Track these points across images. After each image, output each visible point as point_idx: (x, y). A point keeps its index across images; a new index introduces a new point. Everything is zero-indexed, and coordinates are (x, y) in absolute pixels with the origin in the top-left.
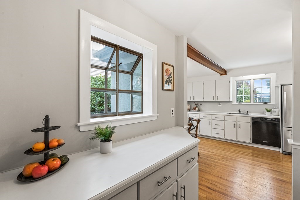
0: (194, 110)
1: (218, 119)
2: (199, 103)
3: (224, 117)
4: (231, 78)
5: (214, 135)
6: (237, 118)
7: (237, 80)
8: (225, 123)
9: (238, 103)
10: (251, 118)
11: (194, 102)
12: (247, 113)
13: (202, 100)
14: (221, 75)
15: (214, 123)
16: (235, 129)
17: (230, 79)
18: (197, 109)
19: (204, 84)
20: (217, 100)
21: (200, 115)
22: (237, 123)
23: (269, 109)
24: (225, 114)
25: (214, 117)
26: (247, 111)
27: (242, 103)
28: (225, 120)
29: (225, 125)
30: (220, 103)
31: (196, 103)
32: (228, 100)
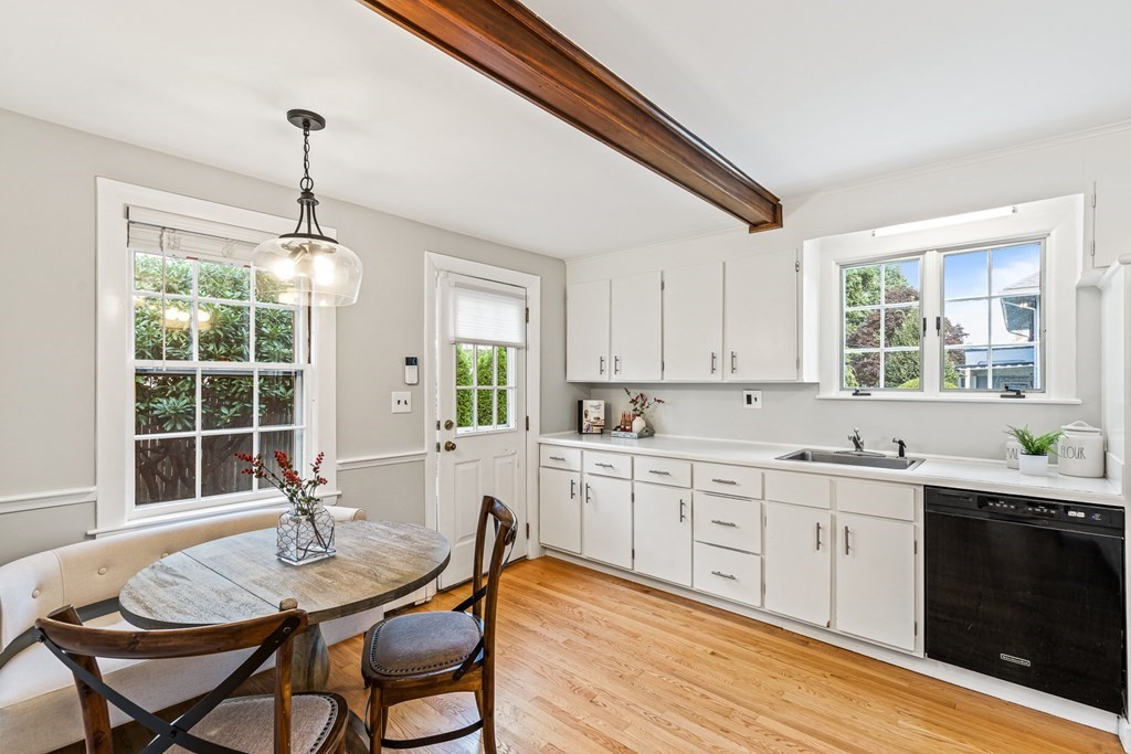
0: (624, 430)
1: (724, 489)
2: (651, 394)
3: (763, 475)
4: (806, 243)
5: (706, 584)
6: (832, 485)
7: (844, 262)
8: (768, 513)
9: (848, 395)
10: (921, 489)
11: (626, 387)
12: (902, 454)
13: (655, 378)
14: (755, 226)
15: (707, 509)
16: (825, 554)
17: (799, 251)
18: (638, 424)
19: (666, 286)
20: (730, 378)
21: (636, 459)
22: (833, 518)
23: (1036, 435)
24: (769, 458)
25: (704, 478)
26: (902, 444)
27: (876, 394)
28: (763, 498)
29: (768, 529)
30: (753, 394)
31: (634, 393)
32: (787, 376)
